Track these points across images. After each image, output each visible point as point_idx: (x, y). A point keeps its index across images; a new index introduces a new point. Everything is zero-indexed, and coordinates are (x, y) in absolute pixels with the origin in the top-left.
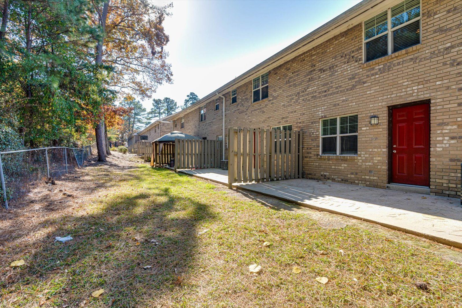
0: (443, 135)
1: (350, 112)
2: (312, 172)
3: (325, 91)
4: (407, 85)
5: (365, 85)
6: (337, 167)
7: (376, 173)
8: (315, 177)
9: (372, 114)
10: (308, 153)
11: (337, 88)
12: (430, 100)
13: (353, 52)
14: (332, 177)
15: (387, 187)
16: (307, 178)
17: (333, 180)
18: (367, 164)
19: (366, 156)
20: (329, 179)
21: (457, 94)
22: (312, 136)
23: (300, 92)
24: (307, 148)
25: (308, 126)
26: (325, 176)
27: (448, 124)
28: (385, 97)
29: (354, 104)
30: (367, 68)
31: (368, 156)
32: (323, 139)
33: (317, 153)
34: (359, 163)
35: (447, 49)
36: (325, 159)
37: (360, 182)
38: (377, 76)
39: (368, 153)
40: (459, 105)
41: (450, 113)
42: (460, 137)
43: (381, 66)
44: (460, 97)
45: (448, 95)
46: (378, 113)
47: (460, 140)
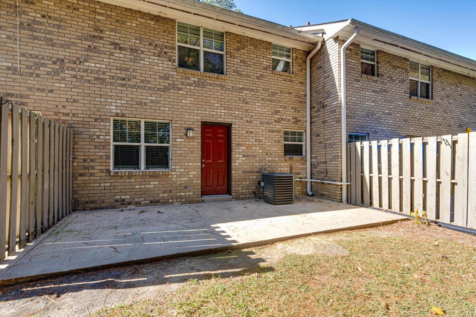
0: (239, 153)
1: (162, 118)
2: (94, 199)
3: (124, 79)
4: (217, 106)
5: (180, 92)
6: (143, 186)
7: (192, 188)
8: (102, 205)
9: (188, 126)
10: (85, 168)
11: (142, 81)
12: (231, 124)
13: (166, 47)
14: (136, 200)
15: (202, 200)
16: (84, 210)
17: (138, 204)
18: (182, 179)
19: (181, 170)
20: (129, 204)
21: (246, 124)
22: (97, 140)
23: (66, 61)
24: (85, 160)
25: (85, 124)
26: (123, 200)
27: (241, 146)
28: (200, 112)
29: (167, 109)
30: (182, 75)
31: (183, 170)
32: (116, 147)
33: (107, 168)
34: (173, 179)
35: (241, 88)
36: (122, 177)
37: (175, 200)
38: (192, 88)
39: (184, 167)
40: (247, 132)
41: (243, 137)
42: (248, 156)
43: (196, 80)
44: (247, 127)
45: (242, 124)
46: (194, 126)
47: (248, 158)
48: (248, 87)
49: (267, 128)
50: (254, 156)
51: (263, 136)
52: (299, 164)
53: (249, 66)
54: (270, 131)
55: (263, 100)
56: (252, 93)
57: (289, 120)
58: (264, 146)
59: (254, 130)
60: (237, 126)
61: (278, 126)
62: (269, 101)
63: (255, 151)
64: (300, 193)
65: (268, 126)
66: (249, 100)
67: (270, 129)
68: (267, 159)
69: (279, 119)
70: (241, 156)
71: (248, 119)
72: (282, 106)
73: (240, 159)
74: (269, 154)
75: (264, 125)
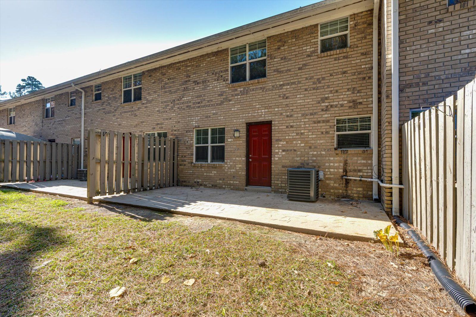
0: (279, 148)
1: (219, 125)
2: (186, 180)
3: (199, 103)
4: (258, 108)
5: (230, 103)
6: (208, 174)
7: (238, 178)
8: (189, 184)
9: (235, 128)
10: (183, 161)
11: (208, 101)
12: (271, 121)
13: (222, 72)
14: (204, 183)
15: (246, 189)
16: (182, 186)
17: (205, 186)
18: (231, 170)
19: (231, 163)
20: (201, 185)
21: (286, 119)
22: (187, 144)
23: (176, 100)
24: (182, 156)
25: (182, 134)
26: (198, 182)
27: (281, 141)
28: (244, 115)
29: (222, 118)
30: (232, 89)
32: (197, 147)
33: (191, 161)
34: (226, 170)
35: (281, 85)
36: (198, 167)
37: (227, 186)
38: (239, 97)
39: (232, 161)
40: (287, 127)
41: (282, 132)
42: (288, 150)
43: (242, 89)
44: (287, 122)
45: (281, 119)
46: (240, 128)
47: (287, 152)
48: (289, 82)
49: (310, 120)
50: (295, 150)
51: (306, 128)
52: (360, 158)
53: (290, 60)
54: (315, 123)
55: (306, 90)
56: (293, 86)
57: (342, 105)
58: (306, 139)
59: (295, 124)
60: (276, 122)
61: (326, 116)
62: (314, 89)
63: (295, 145)
64: (361, 196)
65: (312, 117)
66: (290, 95)
67: (316, 119)
68: (311, 153)
69: (327, 106)
70: (281, 151)
71: (289, 113)
72: (331, 91)
73: (280, 153)
74: (313, 147)
75: (307, 117)
